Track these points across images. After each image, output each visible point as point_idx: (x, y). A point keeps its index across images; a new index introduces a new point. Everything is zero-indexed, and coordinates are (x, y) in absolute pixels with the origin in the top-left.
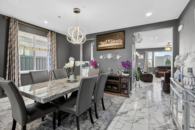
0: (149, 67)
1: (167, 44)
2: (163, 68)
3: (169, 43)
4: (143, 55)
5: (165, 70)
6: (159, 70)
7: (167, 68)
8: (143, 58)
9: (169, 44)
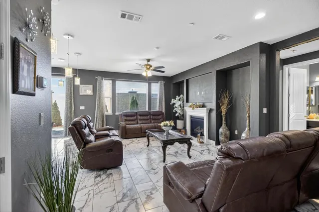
0: (106, 116)
1: (146, 63)
2: (134, 116)
3: (149, 60)
4: (91, 86)
5: (137, 119)
6: (126, 120)
7: (140, 115)
8: (92, 94)
9: (149, 63)
